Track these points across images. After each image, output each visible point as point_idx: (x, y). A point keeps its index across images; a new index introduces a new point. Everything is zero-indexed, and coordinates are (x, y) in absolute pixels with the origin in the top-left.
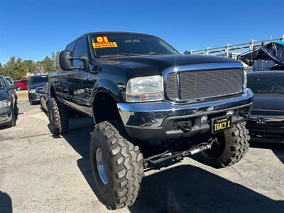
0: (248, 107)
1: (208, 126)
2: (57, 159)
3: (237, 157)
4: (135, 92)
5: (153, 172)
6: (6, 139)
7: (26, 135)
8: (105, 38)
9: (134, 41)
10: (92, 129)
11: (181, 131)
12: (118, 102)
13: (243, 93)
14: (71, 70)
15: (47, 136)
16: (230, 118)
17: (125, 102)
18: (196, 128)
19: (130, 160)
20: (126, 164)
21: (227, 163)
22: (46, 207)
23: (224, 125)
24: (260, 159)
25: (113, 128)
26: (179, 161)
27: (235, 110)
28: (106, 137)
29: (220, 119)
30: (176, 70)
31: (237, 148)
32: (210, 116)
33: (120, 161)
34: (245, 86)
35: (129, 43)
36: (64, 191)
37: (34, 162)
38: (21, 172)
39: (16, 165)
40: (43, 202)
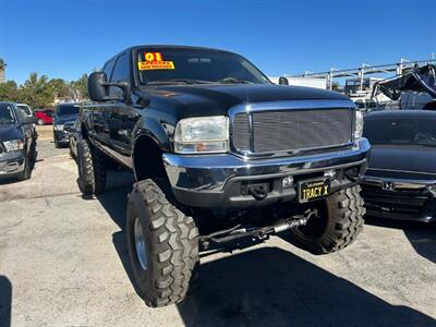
0: (359, 167)
1: (294, 192)
2: (85, 231)
3: (345, 239)
4: (187, 138)
5: (221, 255)
6: (14, 198)
7: (43, 193)
8: (158, 55)
9: (202, 60)
10: (130, 188)
11: (251, 198)
12: (165, 152)
13: (352, 145)
15: (74, 196)
16: (328, 182)
17: (174, 153)
18: (276, 194)
19: (179, 236)
20: (172, 241)
21: (330, 248)
22: (59, 299)
23: (317, 192)
24: (384, 243)
25: (158, 189)
26: (262, 241)
27: (337, 170)
28: (146, 201)
29: (312, 183)
30: (249, 108)
31: (345, 226)
32: (297, 178)
33: (163, 238)
34: (358, 134)
35: (194, 64)
36: (88, 278)
37: (51, 233)
38: (29, 248)
39: (24, 237)
40: (57, 292)
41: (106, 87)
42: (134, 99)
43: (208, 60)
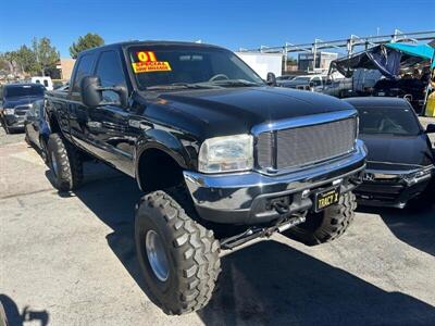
3: (339, 232)
4: (213, 157)
8: (151, 54)
9: (194, 57)
10: (140, 200)
11: (275, 213)
12: (185, 170)
15: (48, 194)
16: (338, 190)
17: (197, 172)
18: (295, 207)
19: (203, 251)
20: (198, 257)
21: (325, 239)
23: (330, 200)
24: (365, 229)
25: (175, 204)
27: (344, 178)
28: (165, 217)
29: (326, 192)
30: (271, 126)
31: (340, 221)
33: (188, 254)
36: (95, 288)
40: (67, 307)
41: (100, 92)
43: (200, 58)
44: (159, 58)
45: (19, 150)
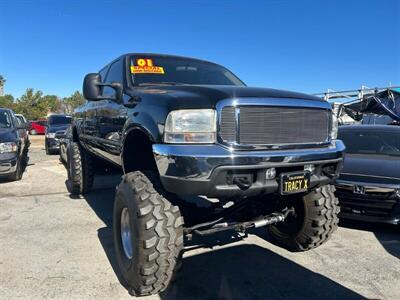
0: (335, 164)
1: (275, 184)
2: (71, 226)
3: (321, 236)
4: (177, 129)
5: (202, 250)
6: (4, 196)
7: (33, 192)
8: (149, 62)
9: (189, 68)
10: (119, 180)
11: (236, 188)
12: (155, 143)
13: (329, 144)
14: (99, 100)
15: (62, 196)
16: (308, 176)
17: (163, 143)
18: (259, 185)
19: (165, 224)
20: (159, 229)
21: (306, 245)
22: (44, 286)
23: (298, 185)
24: (356, 243)
25: (146, 179)
26: (241, 239)
28: (134, 190)
29: (293, 176)
31: (321, 223)
32: (279, 170)
33: (150, 225)
34: (334, 135)
35: (182, 71)
36: (73, 268)
37: (38, 227)
38: (17, 239)
39: (12, 230)
40: (42, 280)
41: (100, 87)
42: (126, 99)
43: (195, 69)
44: (155, 64)
45: (52, 165)
